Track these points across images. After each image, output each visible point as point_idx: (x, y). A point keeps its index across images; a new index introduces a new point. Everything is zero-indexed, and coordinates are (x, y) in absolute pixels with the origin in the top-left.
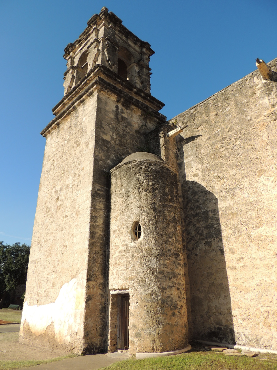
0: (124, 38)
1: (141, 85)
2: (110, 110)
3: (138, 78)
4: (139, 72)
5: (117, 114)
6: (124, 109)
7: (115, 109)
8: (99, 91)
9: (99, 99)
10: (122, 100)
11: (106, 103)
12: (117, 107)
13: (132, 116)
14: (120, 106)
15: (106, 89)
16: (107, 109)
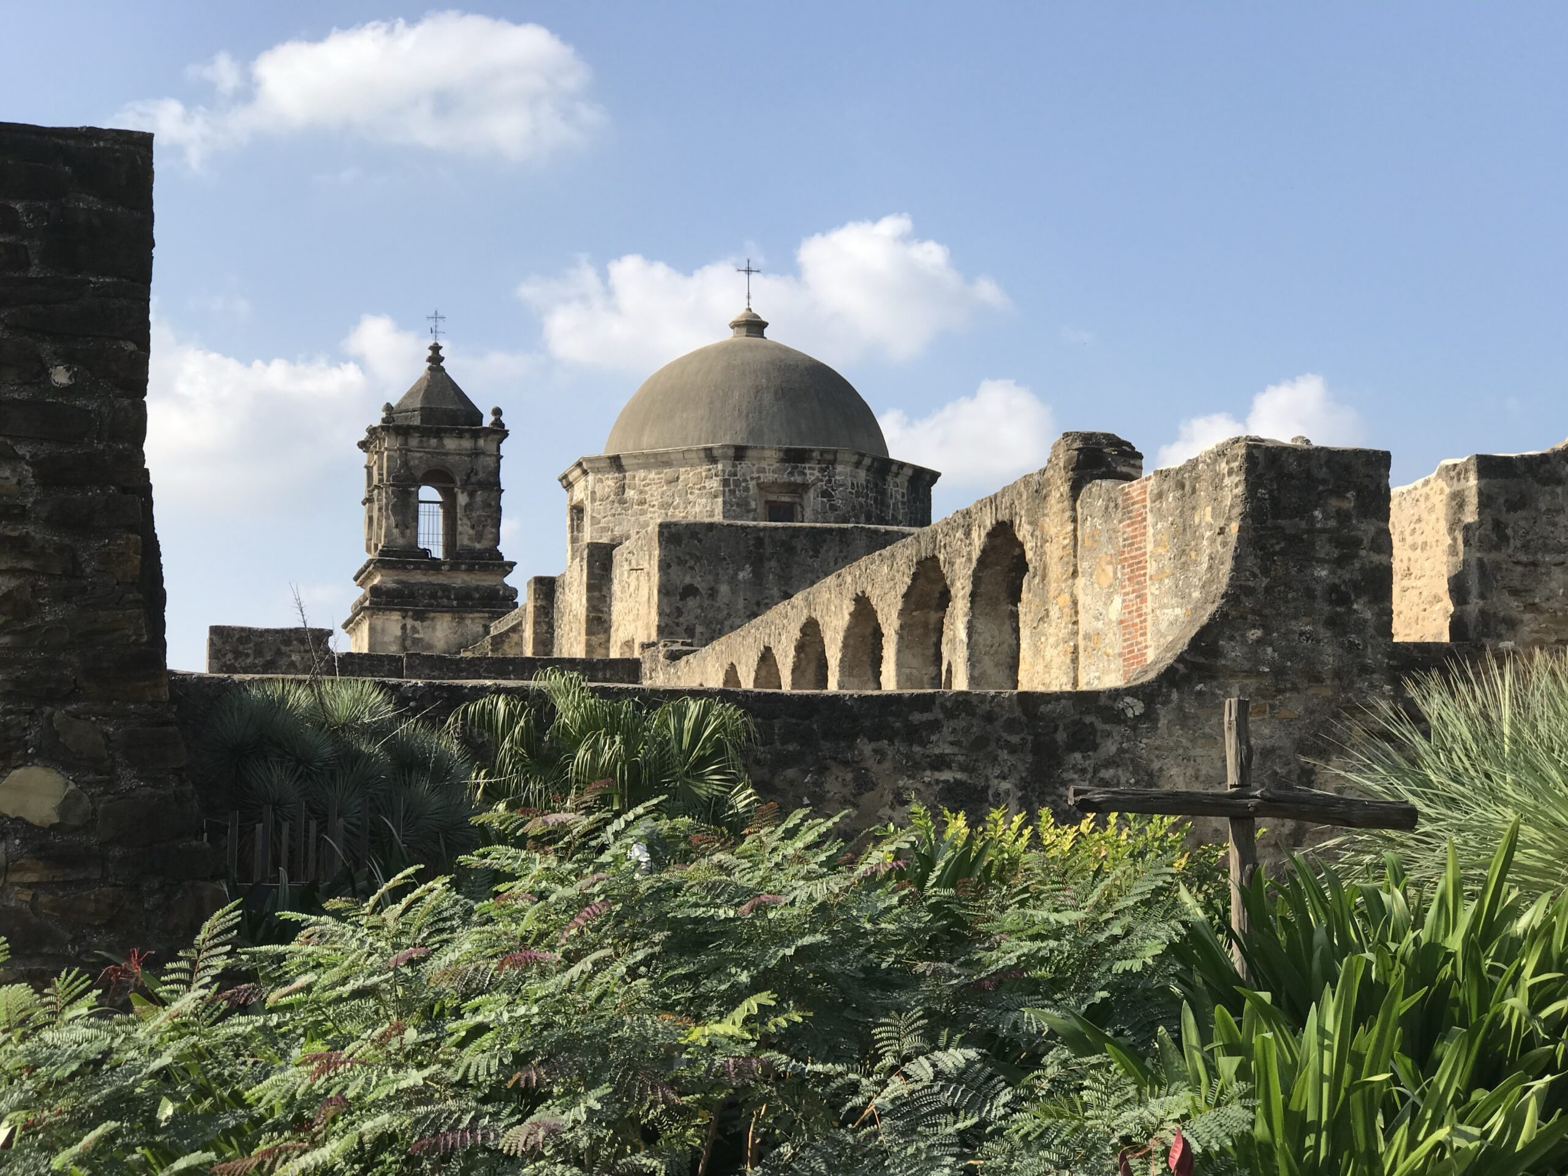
0: (434, 442)
1: (471, 532)
2: (392, 639)
3: (465, 521)
4: (467, 506)
5: (404, 638)
6: (418, 624)
7: (399, 633)
8: (371, 616)
9: (372, 629)
10: (410, 613)
11: (383, 630)
12: (404, 627)
13: (434, 629)
14: (410, 623)
15: (379, 610)
16: (386, 639)
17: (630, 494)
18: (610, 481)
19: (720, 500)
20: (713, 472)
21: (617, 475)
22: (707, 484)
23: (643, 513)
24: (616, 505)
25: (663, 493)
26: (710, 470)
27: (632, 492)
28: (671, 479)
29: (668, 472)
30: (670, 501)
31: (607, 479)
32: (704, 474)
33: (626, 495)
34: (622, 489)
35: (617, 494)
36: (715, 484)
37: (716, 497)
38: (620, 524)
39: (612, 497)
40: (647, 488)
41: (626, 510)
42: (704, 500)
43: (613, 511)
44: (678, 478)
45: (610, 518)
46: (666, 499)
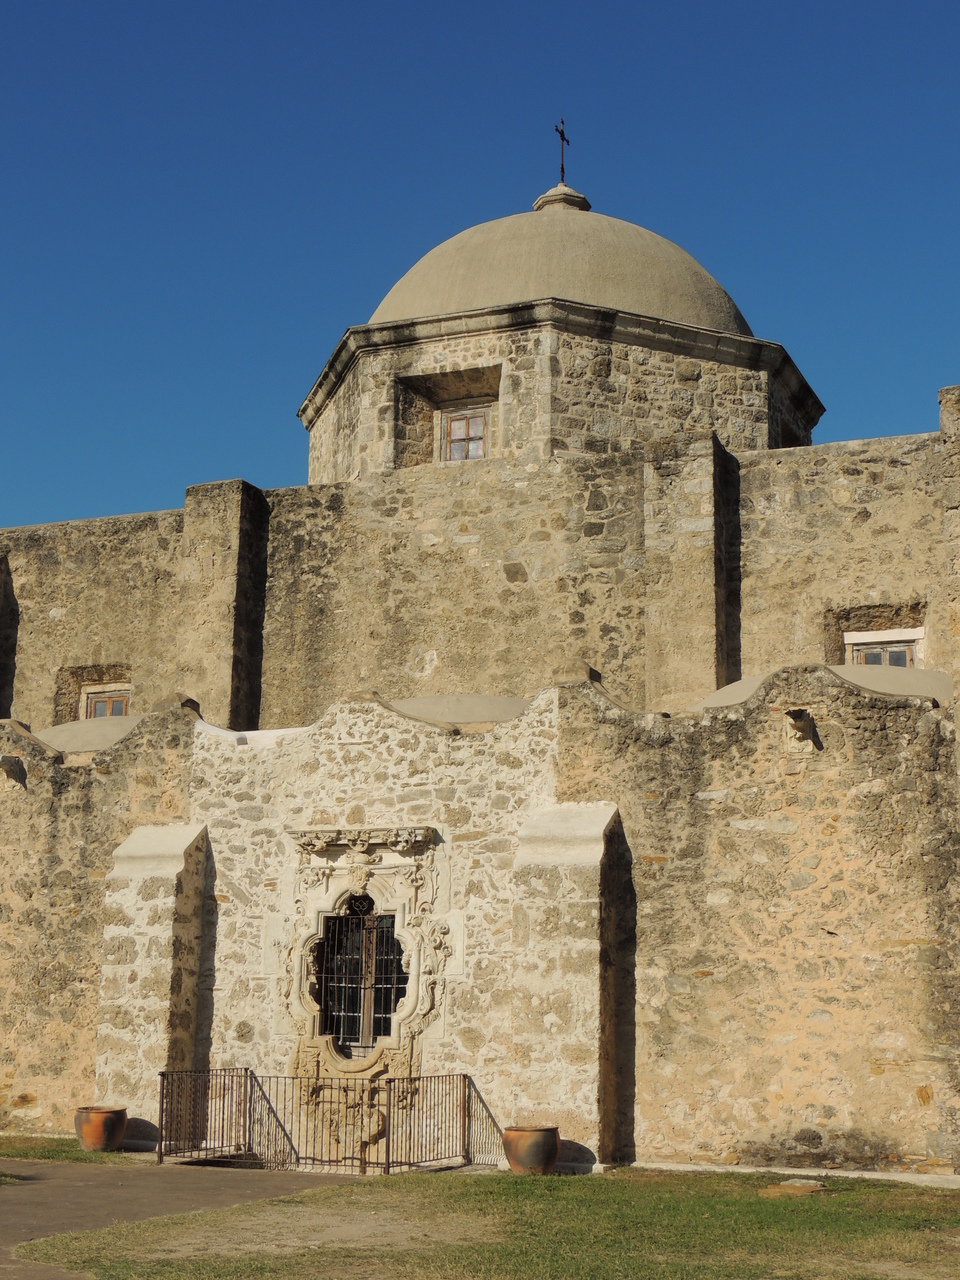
17: (618, 379)
18: (584, 351)
19: (764, 427)
20: (754, 383)
21: (595, 343)
22: (744, 397)
23: (643, 414)
24: (595, 390)
25: (674, 394)
26: (748, 378)
27: (623, 377)
28: (688, 374)
29: (684, 363)
30: (687, 407)
31: (579, 345)
32: (739, 382)
33: (611, 379)
34: (604, 368)
35: (597, 374)
36: (758, 401)
37: (758, 420)
38: (603, 421)
39: (588, 376)
40: (649, 378)
41: (615, 401)
42: (740, 420)
43: (591, 398)
44: (699, 376)
45: (586, 408)
46: (678, 403)
